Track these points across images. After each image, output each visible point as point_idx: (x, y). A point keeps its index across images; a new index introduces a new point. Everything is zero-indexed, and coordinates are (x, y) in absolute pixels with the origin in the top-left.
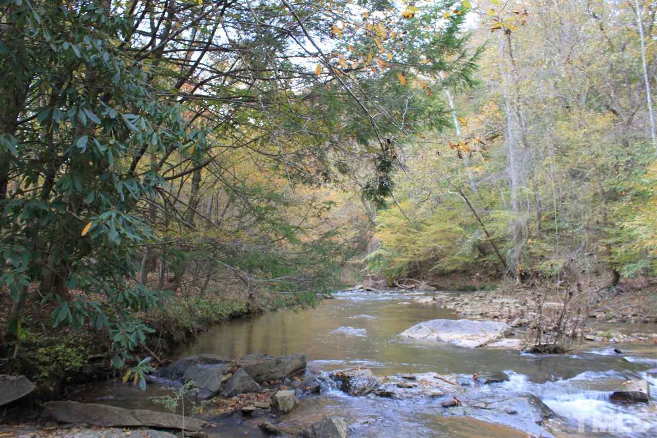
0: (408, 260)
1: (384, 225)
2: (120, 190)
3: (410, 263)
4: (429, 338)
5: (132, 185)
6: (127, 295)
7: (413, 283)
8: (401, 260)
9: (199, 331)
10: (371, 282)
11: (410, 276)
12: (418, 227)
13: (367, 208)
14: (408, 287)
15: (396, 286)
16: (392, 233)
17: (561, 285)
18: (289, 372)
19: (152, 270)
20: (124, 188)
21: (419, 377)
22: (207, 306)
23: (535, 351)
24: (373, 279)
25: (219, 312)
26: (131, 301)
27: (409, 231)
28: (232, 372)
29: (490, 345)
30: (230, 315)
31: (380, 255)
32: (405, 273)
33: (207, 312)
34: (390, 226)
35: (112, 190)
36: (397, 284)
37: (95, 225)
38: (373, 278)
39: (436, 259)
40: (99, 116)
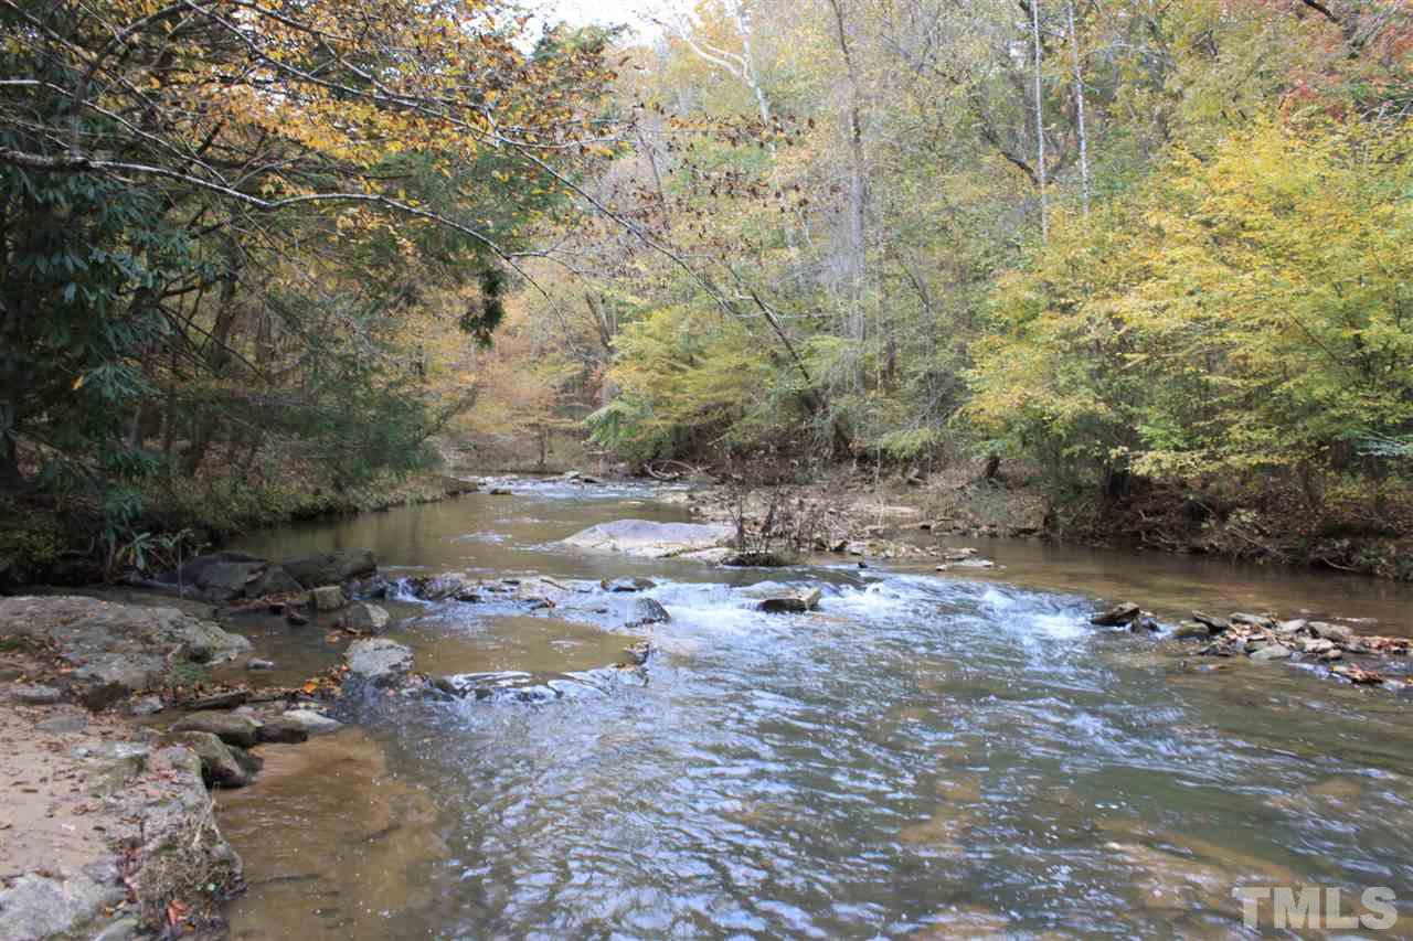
0: (669, 423)
1: (627, 354)
2: (111, 339)
3: (677, 430)
4: (602, 547)
5: (124, 331)
6: (119, 456)
7: (680, 468)
8: (658, 424)
9: (233, 534)
10: (602, 467)
11: (678, 457)
12: (691, 359)
13: (598, 318)
14: (668, 476)
15: (647, 475)
16: (641, 370)
17: (917, 477)
18: (347, 573)
19: (153, 435)
20: (117, 337)
21: (524, 581)
22: (253, 498)
23: (738, 562)
24: (605, 460)
25: (274, 508)
26: (124, 466)
27: (673, 368)
28: (264, 569)
29: (683, 555)
30: (294, 514)
31: (617, 413)
32: (668, 450)
33: (251, 506)
34: (640, 356)
35: (102, 339)
36: (650, 470)
37: (88, 379)
38: (605, 457)
39: (726, 422)
40: (87, 261)
